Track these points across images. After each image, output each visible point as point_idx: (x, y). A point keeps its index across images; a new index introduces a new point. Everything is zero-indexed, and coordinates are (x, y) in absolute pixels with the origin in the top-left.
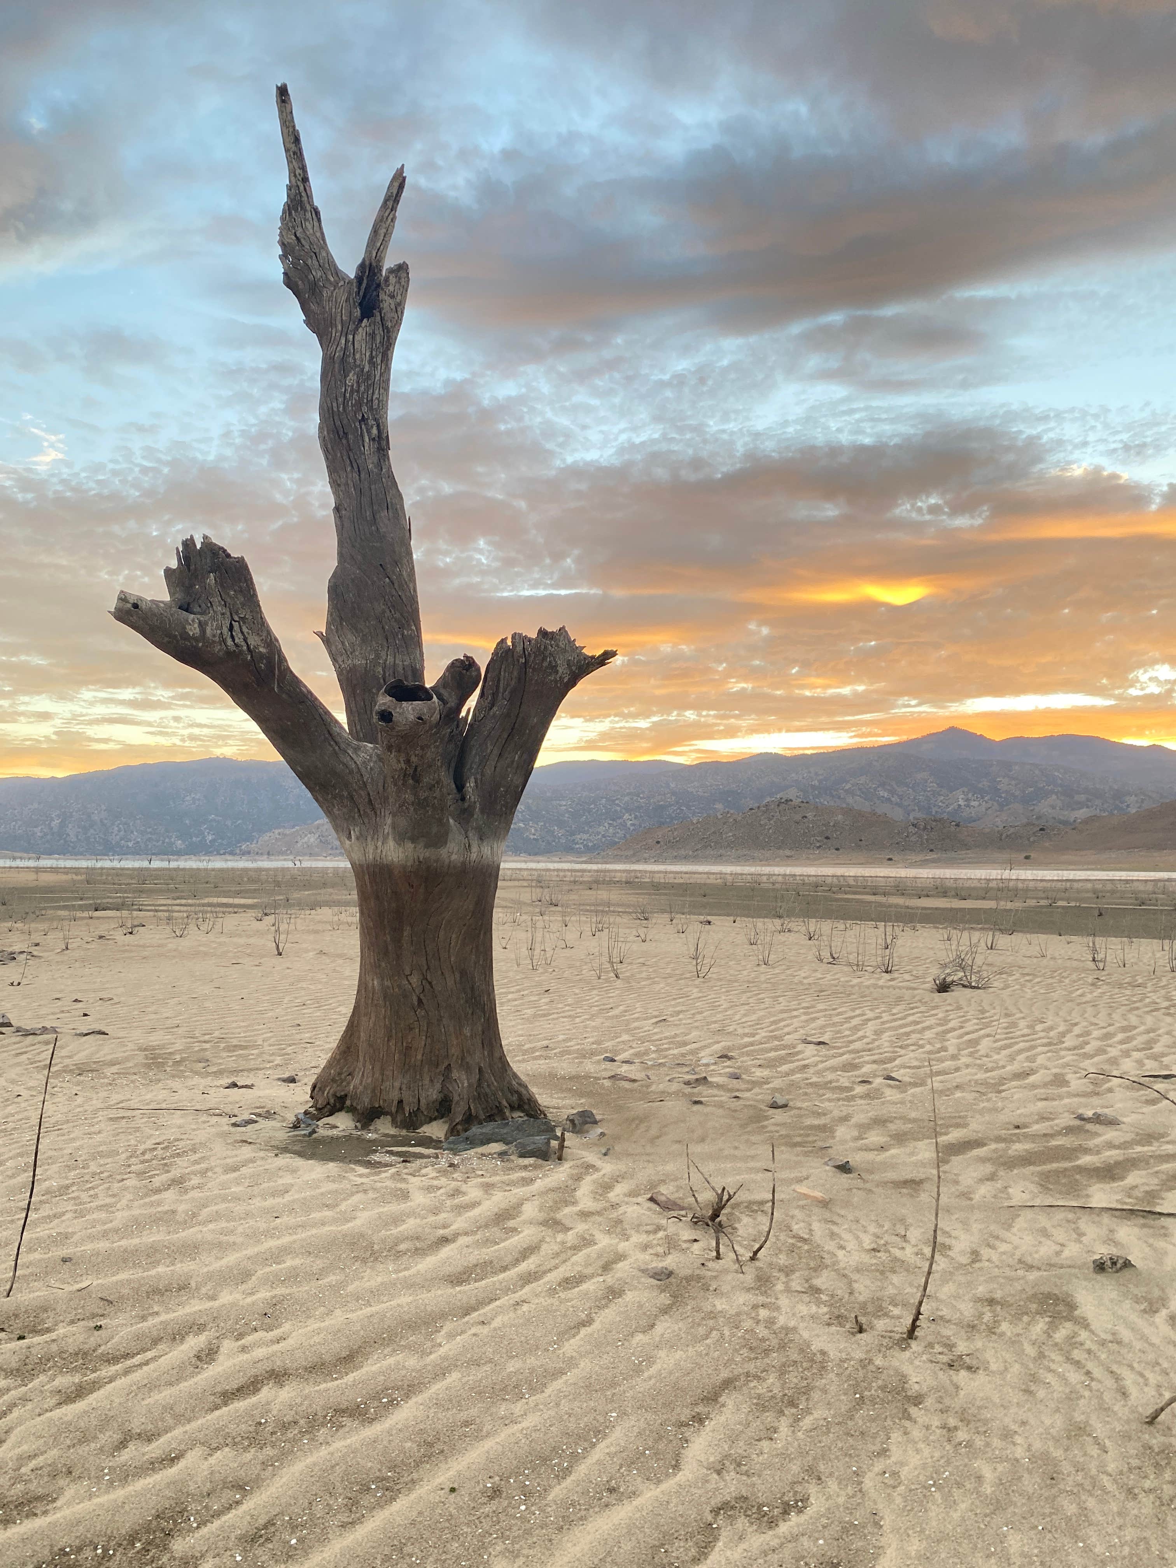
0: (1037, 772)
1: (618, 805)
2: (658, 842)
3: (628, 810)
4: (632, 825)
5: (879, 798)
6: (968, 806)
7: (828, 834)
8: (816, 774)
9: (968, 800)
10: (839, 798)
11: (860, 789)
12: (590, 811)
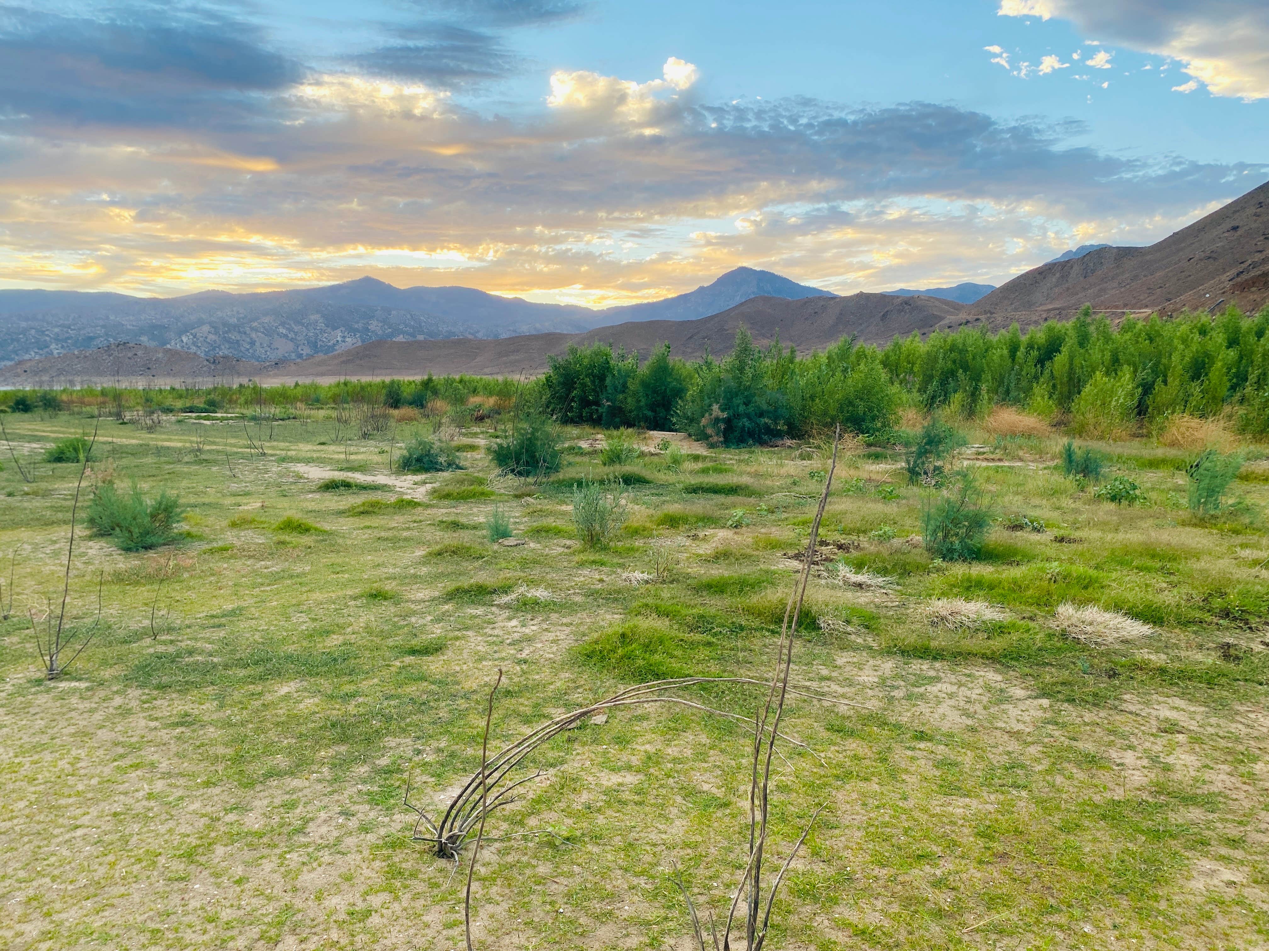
0: (409, 316)
1: (47, 335)
2: (25, 371)
3: (57, 340)
4: (59, 353)
5: (278, 335)
6: (344, 341)
7: (150, 366)
8: (238, 312)
9: (344, 337)
10: (245, 333)
11: (264, 327)
12: (18, 340)
